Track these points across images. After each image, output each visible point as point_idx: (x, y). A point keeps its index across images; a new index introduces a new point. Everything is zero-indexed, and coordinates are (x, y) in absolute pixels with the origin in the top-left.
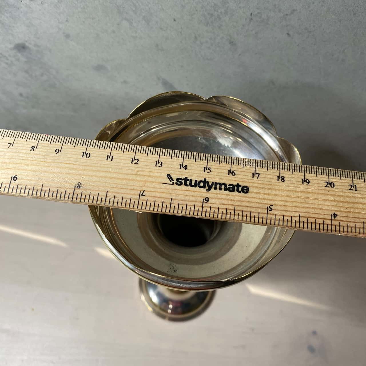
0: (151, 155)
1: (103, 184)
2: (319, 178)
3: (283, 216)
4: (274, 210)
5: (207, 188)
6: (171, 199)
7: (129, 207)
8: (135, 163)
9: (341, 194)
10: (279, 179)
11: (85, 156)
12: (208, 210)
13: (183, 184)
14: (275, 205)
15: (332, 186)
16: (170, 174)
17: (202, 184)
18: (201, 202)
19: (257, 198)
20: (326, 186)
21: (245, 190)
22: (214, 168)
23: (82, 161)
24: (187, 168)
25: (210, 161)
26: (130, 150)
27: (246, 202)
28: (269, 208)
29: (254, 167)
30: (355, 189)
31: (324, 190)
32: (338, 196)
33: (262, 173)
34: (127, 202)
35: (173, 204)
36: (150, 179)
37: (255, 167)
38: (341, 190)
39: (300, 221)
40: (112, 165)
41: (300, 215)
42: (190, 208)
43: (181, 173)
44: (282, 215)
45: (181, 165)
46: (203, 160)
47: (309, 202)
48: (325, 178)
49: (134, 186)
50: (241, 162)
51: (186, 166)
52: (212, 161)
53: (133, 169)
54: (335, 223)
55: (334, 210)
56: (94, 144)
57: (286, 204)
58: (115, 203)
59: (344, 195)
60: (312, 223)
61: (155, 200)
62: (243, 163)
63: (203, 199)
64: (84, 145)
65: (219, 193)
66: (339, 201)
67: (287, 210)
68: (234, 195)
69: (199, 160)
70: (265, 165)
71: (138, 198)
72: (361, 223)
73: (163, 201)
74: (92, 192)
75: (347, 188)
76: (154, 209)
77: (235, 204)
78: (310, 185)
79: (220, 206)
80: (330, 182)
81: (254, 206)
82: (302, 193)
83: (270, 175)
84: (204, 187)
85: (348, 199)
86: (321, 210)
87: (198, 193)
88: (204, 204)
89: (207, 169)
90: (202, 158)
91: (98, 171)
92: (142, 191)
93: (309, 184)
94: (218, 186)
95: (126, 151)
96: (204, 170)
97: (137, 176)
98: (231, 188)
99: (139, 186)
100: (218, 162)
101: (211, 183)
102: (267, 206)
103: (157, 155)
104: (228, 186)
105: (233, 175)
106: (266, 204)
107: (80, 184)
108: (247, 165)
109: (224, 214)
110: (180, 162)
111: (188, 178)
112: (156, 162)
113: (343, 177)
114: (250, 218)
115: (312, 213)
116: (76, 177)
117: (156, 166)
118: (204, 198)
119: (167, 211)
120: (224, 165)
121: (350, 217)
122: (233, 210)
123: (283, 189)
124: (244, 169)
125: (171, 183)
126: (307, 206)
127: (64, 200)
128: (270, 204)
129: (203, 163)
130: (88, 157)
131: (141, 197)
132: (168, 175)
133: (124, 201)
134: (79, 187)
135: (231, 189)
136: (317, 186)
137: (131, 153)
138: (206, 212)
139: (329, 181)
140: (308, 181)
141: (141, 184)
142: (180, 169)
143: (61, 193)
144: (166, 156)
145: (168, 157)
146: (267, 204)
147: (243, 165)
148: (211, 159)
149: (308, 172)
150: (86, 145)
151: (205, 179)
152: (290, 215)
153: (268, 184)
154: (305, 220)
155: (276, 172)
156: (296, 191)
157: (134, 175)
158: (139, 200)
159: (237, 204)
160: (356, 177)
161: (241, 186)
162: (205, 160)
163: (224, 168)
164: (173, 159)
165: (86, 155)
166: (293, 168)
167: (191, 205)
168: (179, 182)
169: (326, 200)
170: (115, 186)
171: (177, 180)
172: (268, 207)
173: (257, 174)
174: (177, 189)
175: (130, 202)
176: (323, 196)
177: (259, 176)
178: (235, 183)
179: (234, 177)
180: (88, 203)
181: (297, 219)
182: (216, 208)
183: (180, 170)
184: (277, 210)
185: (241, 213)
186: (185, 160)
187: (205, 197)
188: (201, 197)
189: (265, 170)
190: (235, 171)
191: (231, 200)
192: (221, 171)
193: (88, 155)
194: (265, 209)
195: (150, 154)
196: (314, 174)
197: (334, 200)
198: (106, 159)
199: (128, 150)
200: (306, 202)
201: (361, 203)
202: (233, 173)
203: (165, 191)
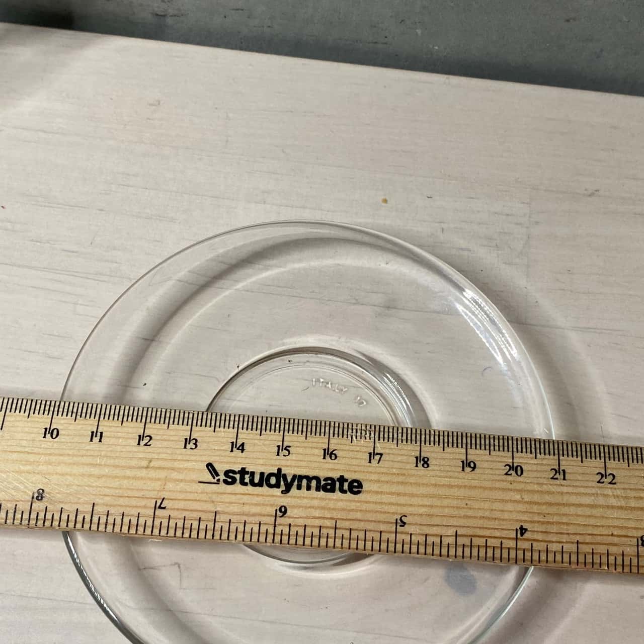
0: (176, 426)
1: (85, 489)
2: (494, 458)
3: (426, 535)
4: (410, 524)
5: (283, 488)
6: (214, 514)
7: (136, 532)
8: (146, 445)
9: (536, 487)
10: (419, 462)
11: (48, 436)
12: (286, 530)
13: (238, 481)
14: (411, 514)
15: (519, 473)
16: (213, 464)
17: (273, 480)
18: (272, 516)
19: (375, 503)
20: (506, 474)
21: (355, 487)
22: (297, 447)
23: (43, 446)
24: (245, 448)
25: (288, 432)
26: (135, 418)
27: (357, 511)
28: (400, 522)
29: (372, 440)
30: (562, 477)
31: (503, 481)
32: (529, 491)
33: (387, 451)
34: (131, 523)
35: (219, 522)
36: (175, 475)
37: (374, 440)
38: (535, 481)
39: (456, 545)
40: (102, 451)
41: (456, 532)
42: (252, 529)
43: (233, 460)
44: (422, 535)
45: (233, 443)
46: (275, 432)
47: (474, 507)
48: (505, 457)
49: (143, 490)
50: (347, 432)
51: (243, 445)
52: (293, 433)
53: (141, 455)
54: (523, 545)
55: (521, 521)
56: (66, 410)
57: (432, 511)
58: (110, 526)
59: (541, 490)
60: (479, 546)
61: (185, 517)
62: (352, 432)
63: (276, 510)
64: (46, 412)
65: (305, 496)
66: (530, 503)
67: (432, 523)
68: (335, 498)
69: (268, 431)
70: (393, 435)
71: (153, 514)
72: (572, 543)
73: (200, 518)
74: (65, 507)
75: (547, 477)
76: (183, 533)
77: (336, 517)
78: (478, 472)
79: (308, 522)
80: (515, 465)
81: (371, 519)
82: (462, 490)
83: (402, 455)
84: (277, 485)
85: (548, 498)
86: (497, 521)
87: (267, 499)
88: (278, 519)
89: (283, 449)
90: (273, 427)
91: (74, 464)
92: (159, 499)
93: (475, 470)
94: (304, 482)
95: (127, 420)
96: (277, 451)
97: (149, 469)
98: (329, 485)
99: (154, 490)
100: (304, 434)
101: (291, 477)
102: (396, 517)
103: (187, 425)
104: (324, 480)
105: (333, 457)
106: (393, 513)
107: (41, 491)
108: (359, 438)
109: (316, 536)
110: (231, 438)
111: (247, 470)
112: (186, 439)
113: (540, 454)
114: (363, 542)
115: (480, 528)
116: (34, 478)
117: (185, 447)
118: (278, 508)
119: (207, 537)
120: (316, 440)
121: (551, 533)
122: (331, 528)
123: (425, 481)
124: (352, 445)
125: (215, 481)
126: (470, 513)
127: (13, 524)
128: (402, 513)
129: (274, 438)
130: (54, 436)
131: (159, 512)
132: (210, 466)
133: (126, 520)
134: (40, 498)
135: (329, 487)
136: (490, 474)
137: (136, 424)
138: (282, 535)
139: (513, 462)
140: (472, 465)
141: (157, 485)
142: (232, 451)
143: (7, 511)
144: (203, 427)
145: (208, 428)
146: (396, 513)
147: (352, 438)
148: (291, 428)
149: (473, 446)
150: (51, 413)
151: (279, 470)
152: (438, 534)
153: (398, 474)
154: (467, 541)
155: (412, 449)
156: (450, 486)
157: (143, 467)
158: (154, 518)
159: (339, 517)
160: (565, 452)
161: (346, 480)
162: (279, 432)
163: (315, 445)
164: (218, 431)
165: (51, 432)
166: (446, 440)
167: (254, 522)
168: (230, 478)
169: (507, 501)
170: (107, 491)
171: (227, 473)
172: (397, 520)
173: (377, 454)
174: (227, 492)
175: (138, 522)
176: (500, 493)
177: (380, 458)
178: (336, 475)
179: (335, 463)
180: (58, 528)
181: (452, 540)
182: (299, 526)
183: (232, 454)
184: (416, 524)
185: (347, 534)
186: (241, 433)
187: (280, 506)
188: (272, 505)
189: (393, 446)
190: (336, 450)
191: (329, 509)
192: (308, 451)
193: (55, 432)
194: (392, 523)
195: (173, 424)
196: (485, 449)
197: (521, 500)
198: (90, 440)
199: (130, 418)
200: (468, 506)
201: (573, 505)
202: (333, 455)
203: (204, 497)
